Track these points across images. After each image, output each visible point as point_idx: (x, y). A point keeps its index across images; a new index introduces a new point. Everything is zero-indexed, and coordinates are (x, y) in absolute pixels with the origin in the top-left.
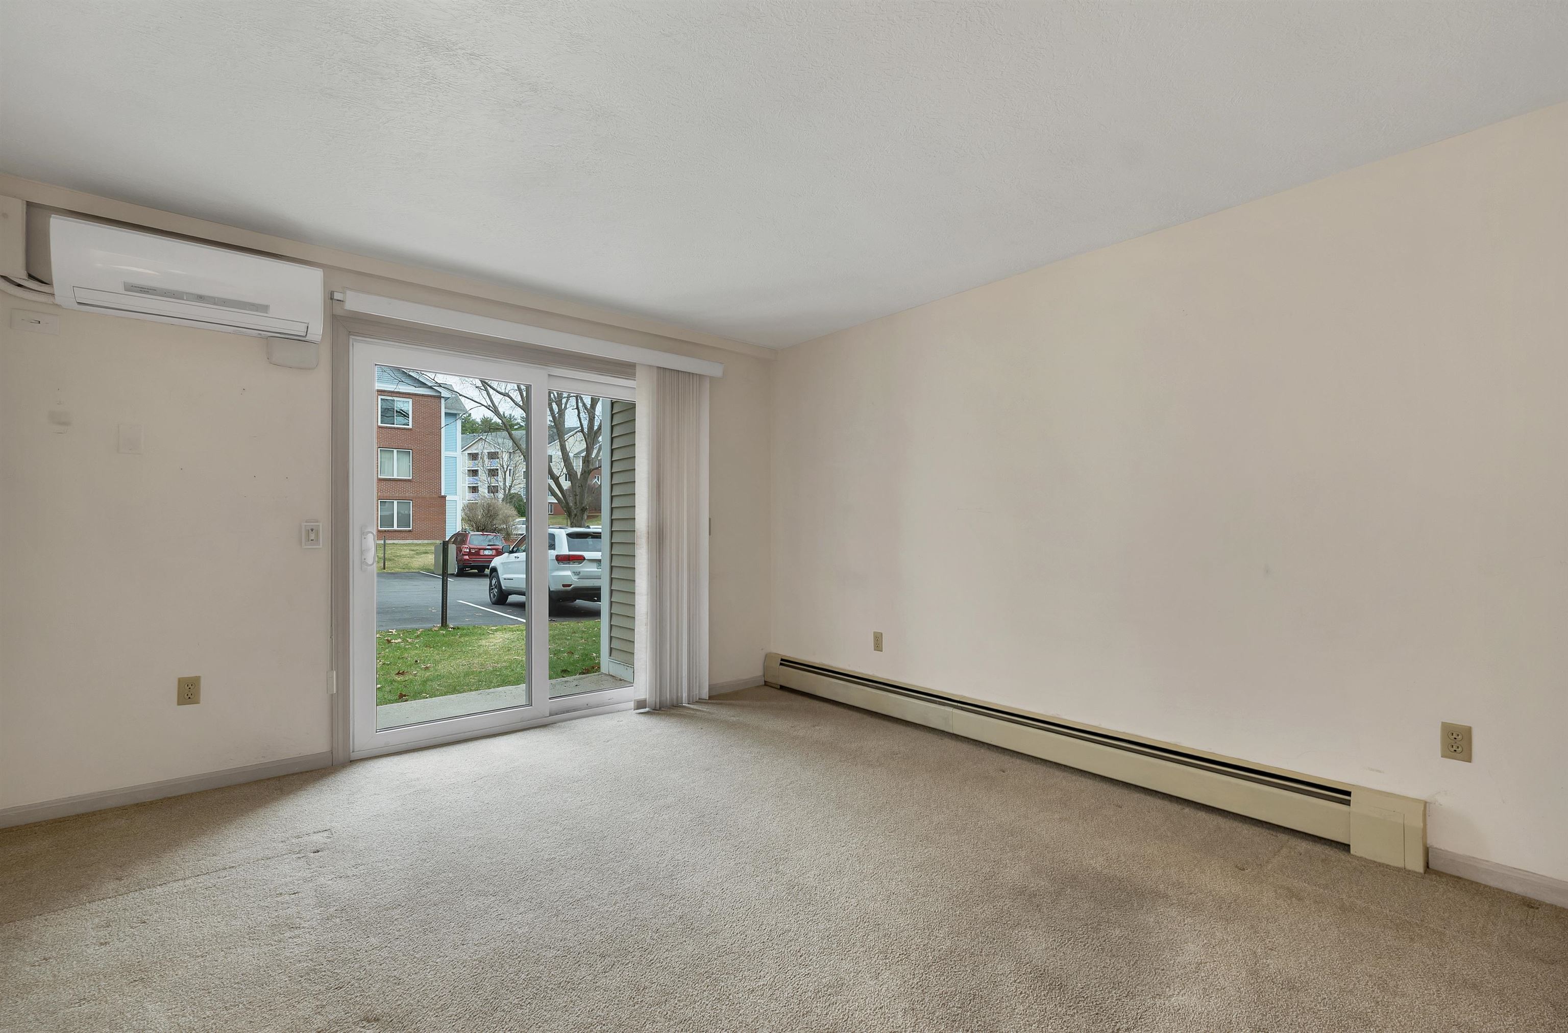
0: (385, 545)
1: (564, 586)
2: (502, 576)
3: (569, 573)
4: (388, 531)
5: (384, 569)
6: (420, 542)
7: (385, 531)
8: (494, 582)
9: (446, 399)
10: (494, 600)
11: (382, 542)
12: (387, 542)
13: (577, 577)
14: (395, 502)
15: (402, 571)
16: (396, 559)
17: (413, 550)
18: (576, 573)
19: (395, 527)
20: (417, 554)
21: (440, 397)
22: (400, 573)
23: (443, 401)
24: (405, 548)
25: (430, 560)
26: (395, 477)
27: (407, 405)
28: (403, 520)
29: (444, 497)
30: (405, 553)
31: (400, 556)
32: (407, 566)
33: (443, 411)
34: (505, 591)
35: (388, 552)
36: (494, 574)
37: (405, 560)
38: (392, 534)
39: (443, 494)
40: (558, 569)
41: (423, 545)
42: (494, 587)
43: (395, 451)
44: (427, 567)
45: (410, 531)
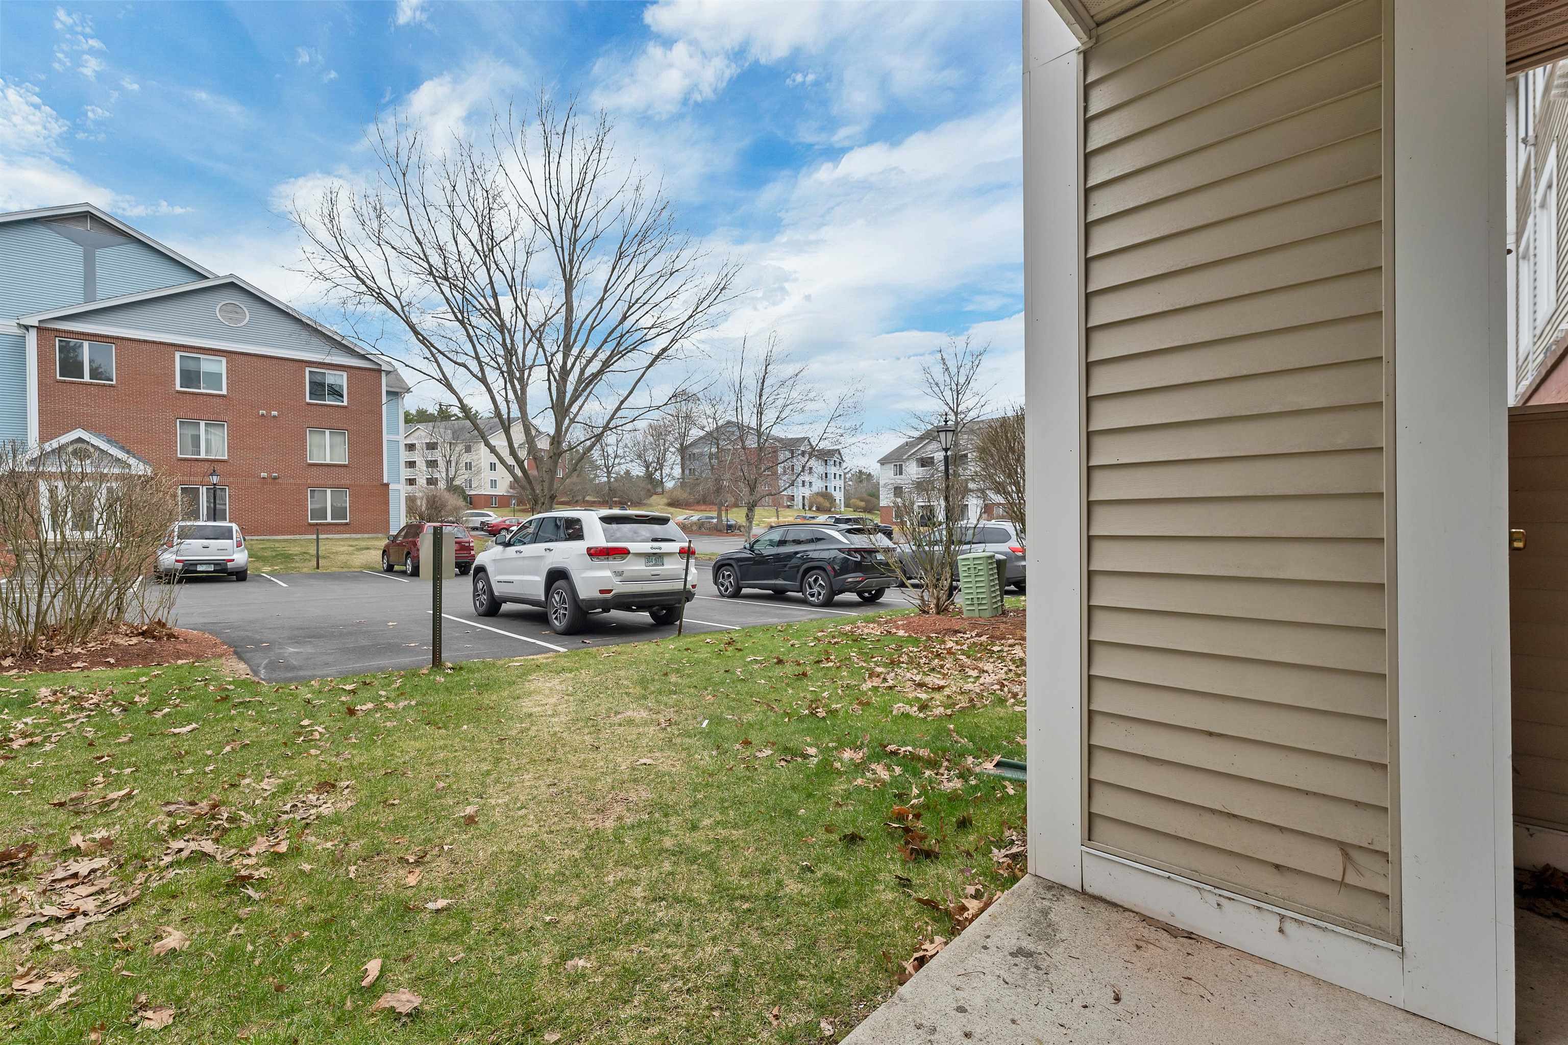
0: (318, 539)
1: (602, 592)
2: (494, 578)
3: (608, 573)
4: (321, 524)
5: (318, 567)
6: (359, 536)
7: (317, 524)
8: (480, 585)
9: (388, 373)
10: (481, 610)
11: (315, 537)
12: (321, 536)
13: (619, 579)
14: (329, 491)
15: (341, 570)
16: (332, 556)
17: (351, 546)
18: (618, 574)
19: (329, 520)
20: (358, 550)
21: (380, 371)
22: (340, 573)
23: (383, 374)
24: (342, 543)
25: (375, 556)
26: (328, 461)
27: (341, 380)
28: (338, 512)
29: (387, 485)
30: (342, 549)
31: (337, 553)
32: (345, 565)
33: (384, 389)
34: (499, 597)
35: (321, 548)
36: (481, 575)
37: (343, 558)
38: (325, 527)
39: (385, 481)
40: (592, 568)
41: (363, 539)
42: (480, 592)
43: (327, 432)
44: (372, 565)
45: (347, 524)
